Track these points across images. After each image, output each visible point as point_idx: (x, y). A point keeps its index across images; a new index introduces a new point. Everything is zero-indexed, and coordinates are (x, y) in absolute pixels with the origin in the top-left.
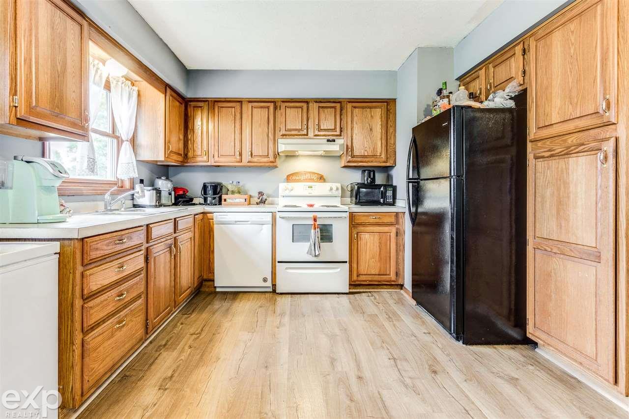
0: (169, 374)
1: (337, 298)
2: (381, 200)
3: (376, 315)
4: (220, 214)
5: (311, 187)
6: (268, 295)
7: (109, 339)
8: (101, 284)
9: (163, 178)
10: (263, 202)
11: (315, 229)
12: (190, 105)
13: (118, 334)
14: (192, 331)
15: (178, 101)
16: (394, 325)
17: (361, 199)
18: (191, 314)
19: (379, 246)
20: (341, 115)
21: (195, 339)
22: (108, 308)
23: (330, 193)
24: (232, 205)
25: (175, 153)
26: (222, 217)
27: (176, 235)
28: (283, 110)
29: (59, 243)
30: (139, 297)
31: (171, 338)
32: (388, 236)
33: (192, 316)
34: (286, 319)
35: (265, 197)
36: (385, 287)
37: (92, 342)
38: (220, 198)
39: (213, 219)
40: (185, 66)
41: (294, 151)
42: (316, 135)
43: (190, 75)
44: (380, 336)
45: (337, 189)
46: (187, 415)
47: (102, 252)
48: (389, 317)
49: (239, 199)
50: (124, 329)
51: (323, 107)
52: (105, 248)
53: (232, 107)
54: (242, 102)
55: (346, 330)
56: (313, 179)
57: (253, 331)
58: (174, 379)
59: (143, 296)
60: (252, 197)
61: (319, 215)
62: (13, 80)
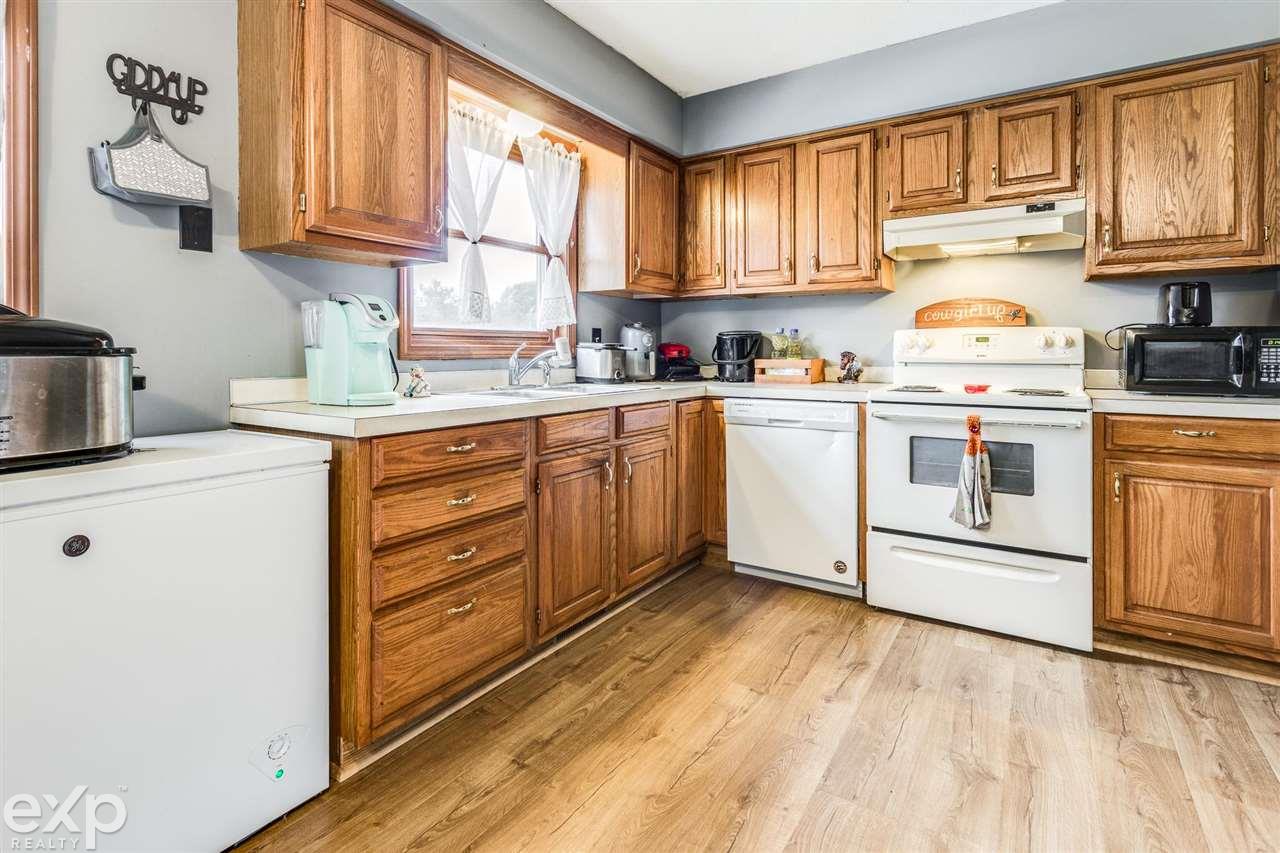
0: (547, 733)
1: (1046, 661)
2: (1235, 377)
3: (1176, 754)
4: (738, 402)
5: (986, 339)
6: (845, 605)
7: (433, 632)
8: (409, 527)
9: (636, 325)
10: (853, 376)
11: (973, 453)
12: (690, 171)
13: (455, 628)
14: (638, 651)
15: (661, 167)
16: (1240, 816)
17: (1148, 372)
18: (658, 612)
19: (1215, 528)
20: (1074, 129)
21: (636, 671)
22: (429, 575)
23: (1047, 357)
24: (777, 381)
25: (654, 273)
26: (742, 408)
27: (620, 442)
28: (895, 148)
29: (330, 443)
30: (516, 558)
31: (596, 654)
32: (1257, 500)
33: (660, 617)
34: (862, 683)
35: (856, 365)
36: (1249, 665)
37: (389, 632)
38: (751, 364)
39: (722, 412)
40: (676, 93)
41: (934, 247)
42: (991, 199)
43: (685, 109)
44: (1158, 837)
45: (1070, 343)
46: (524, 846)
47: (413, 466)
48: (1229, 776)
49: (792, 368)
50: (473, 619)
51: (1013, 118)
52: (421, 458)
53: (772, 162)
54: (795, 145)
55: (1031, 770)
56: (992, 318)
57: (763, 690)
58: (548, 750)
59: (526, 559)
60: (830, 365)
61: (986, 416)
62: (299, 168)
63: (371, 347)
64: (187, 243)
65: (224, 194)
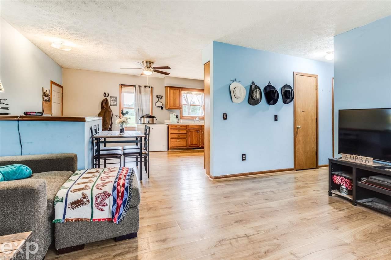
7: (176, 142)
8: (173, 132)
22: (175, 137)
27: (201, 129)
47: (174, 127)
50: (180, 142)
59: (187, 139)
62: (168, 103)
63: (174, 118)
64: (161, 109)
65: (164, 105)
